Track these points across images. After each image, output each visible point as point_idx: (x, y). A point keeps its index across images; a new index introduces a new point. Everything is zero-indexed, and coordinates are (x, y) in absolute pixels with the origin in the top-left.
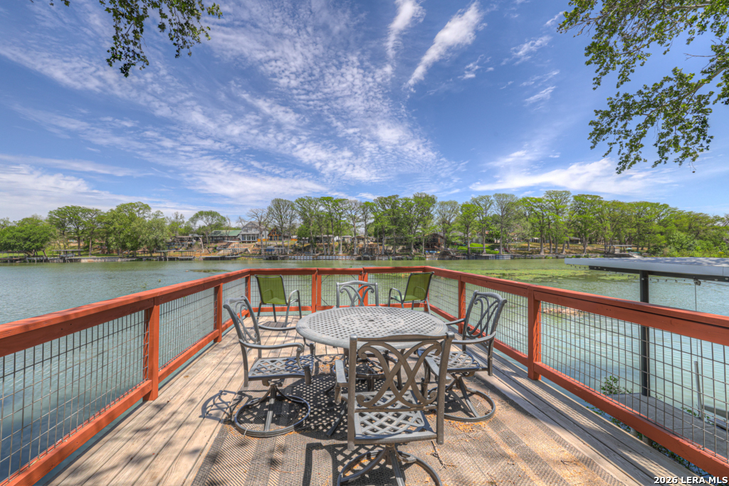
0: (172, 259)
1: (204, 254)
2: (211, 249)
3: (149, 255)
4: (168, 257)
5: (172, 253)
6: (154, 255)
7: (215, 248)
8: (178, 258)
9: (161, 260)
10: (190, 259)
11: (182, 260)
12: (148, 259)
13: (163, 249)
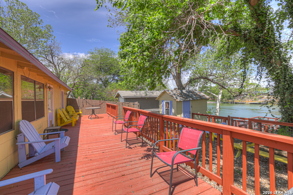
0: (236, 103)
1: (250, 101)
2: (253, 99)
3: (227, 101)
4: (234, 102)
5: (236, 100)
6: (229, 101)
7: (256, 99)
8: (238, 103)
9: (232, 103)
10: (244, 103)
11: (240, 103)
12: (227, 103)
13: (233, 99)
